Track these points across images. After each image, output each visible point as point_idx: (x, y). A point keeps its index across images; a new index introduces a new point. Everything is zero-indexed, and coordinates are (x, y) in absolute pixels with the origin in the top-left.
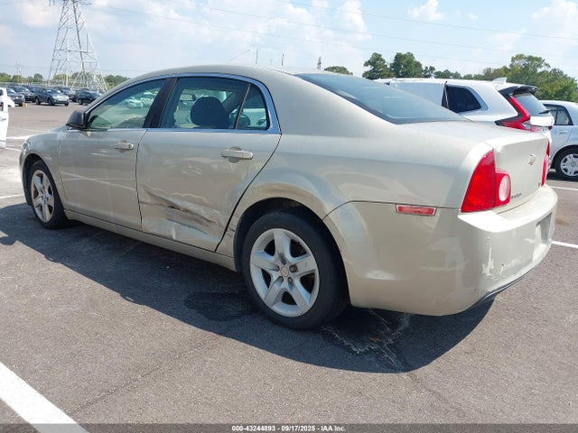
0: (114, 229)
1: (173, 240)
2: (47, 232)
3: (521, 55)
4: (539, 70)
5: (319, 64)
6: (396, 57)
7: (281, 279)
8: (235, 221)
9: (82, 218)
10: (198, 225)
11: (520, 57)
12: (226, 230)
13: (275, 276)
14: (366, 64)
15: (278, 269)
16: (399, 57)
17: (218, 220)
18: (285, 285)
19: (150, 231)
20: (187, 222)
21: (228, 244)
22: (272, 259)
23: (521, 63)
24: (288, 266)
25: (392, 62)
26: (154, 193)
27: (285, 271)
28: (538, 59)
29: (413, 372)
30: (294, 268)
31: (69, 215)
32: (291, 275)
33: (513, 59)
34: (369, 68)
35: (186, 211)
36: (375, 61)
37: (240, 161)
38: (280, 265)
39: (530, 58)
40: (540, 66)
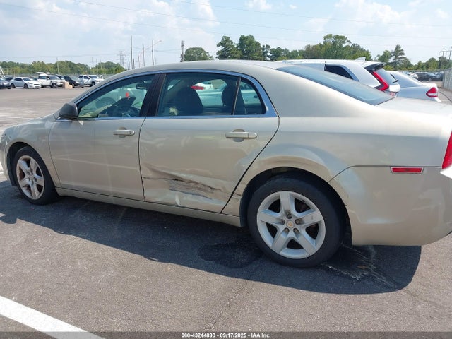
0: (113, 201)
1: (177, 206)
2: (38, 208)
3: (331, 35)
4: (344, 45)
5: (182, 46)
6: (240, 39)
7: (287, 230)
8: (242, 188)
9: (75, 194)
10: (202, 193)
11: (329, 36)
12: (232, 195)
13: (281, 228)
14: (218, 45)
15: (283, 222)
16: (243, 39)
17: (224, 188)
18: (291, 235)
19: (154, 201)
20: (190, 191)
21: (235, 206)
22: (279, 215)
23: (331, 41)
24: (293, 219)
25: (238, 43)
26: (157, 169)
27: (291, 224)
28: (343, 38)
29: (405, 289)
30: (299, 221)
31: (60, 192)
32: (297, 226)
33: (325, 38)
34: (221, 48)
35: (190, 182)
36: (225, 42)
37: (245, 140)
38: (285, 219)
39: (337, 37)
40: (344, 42)
